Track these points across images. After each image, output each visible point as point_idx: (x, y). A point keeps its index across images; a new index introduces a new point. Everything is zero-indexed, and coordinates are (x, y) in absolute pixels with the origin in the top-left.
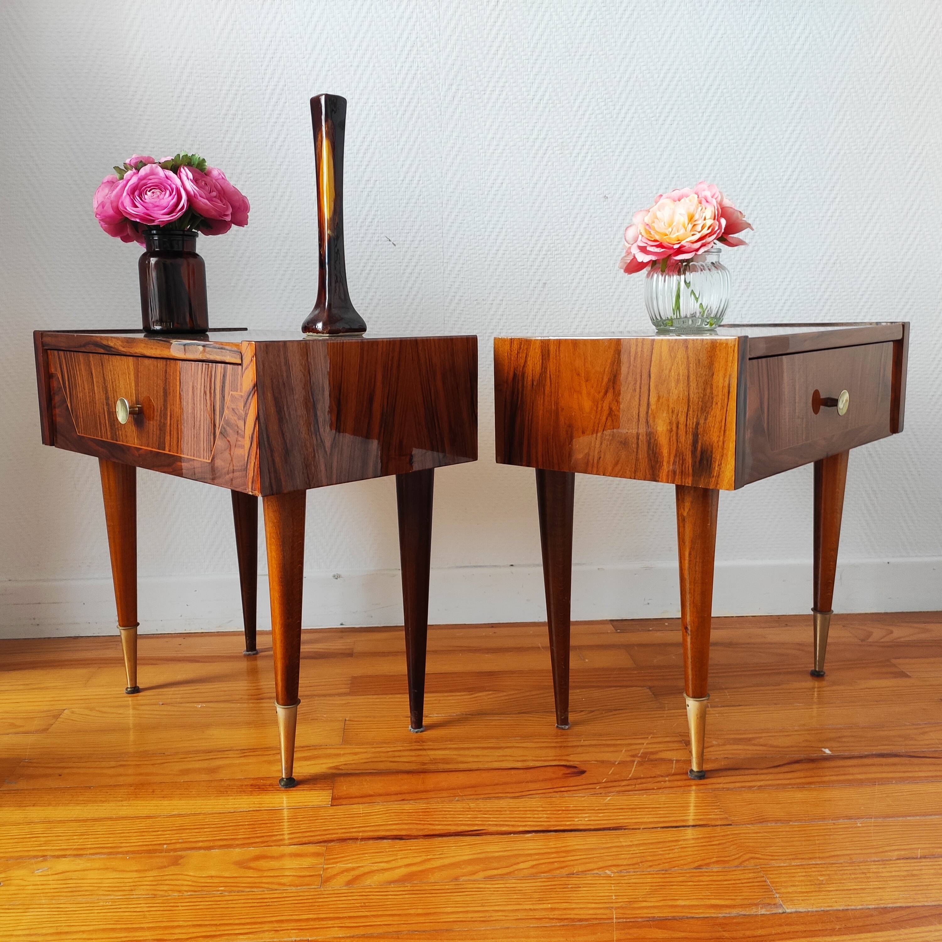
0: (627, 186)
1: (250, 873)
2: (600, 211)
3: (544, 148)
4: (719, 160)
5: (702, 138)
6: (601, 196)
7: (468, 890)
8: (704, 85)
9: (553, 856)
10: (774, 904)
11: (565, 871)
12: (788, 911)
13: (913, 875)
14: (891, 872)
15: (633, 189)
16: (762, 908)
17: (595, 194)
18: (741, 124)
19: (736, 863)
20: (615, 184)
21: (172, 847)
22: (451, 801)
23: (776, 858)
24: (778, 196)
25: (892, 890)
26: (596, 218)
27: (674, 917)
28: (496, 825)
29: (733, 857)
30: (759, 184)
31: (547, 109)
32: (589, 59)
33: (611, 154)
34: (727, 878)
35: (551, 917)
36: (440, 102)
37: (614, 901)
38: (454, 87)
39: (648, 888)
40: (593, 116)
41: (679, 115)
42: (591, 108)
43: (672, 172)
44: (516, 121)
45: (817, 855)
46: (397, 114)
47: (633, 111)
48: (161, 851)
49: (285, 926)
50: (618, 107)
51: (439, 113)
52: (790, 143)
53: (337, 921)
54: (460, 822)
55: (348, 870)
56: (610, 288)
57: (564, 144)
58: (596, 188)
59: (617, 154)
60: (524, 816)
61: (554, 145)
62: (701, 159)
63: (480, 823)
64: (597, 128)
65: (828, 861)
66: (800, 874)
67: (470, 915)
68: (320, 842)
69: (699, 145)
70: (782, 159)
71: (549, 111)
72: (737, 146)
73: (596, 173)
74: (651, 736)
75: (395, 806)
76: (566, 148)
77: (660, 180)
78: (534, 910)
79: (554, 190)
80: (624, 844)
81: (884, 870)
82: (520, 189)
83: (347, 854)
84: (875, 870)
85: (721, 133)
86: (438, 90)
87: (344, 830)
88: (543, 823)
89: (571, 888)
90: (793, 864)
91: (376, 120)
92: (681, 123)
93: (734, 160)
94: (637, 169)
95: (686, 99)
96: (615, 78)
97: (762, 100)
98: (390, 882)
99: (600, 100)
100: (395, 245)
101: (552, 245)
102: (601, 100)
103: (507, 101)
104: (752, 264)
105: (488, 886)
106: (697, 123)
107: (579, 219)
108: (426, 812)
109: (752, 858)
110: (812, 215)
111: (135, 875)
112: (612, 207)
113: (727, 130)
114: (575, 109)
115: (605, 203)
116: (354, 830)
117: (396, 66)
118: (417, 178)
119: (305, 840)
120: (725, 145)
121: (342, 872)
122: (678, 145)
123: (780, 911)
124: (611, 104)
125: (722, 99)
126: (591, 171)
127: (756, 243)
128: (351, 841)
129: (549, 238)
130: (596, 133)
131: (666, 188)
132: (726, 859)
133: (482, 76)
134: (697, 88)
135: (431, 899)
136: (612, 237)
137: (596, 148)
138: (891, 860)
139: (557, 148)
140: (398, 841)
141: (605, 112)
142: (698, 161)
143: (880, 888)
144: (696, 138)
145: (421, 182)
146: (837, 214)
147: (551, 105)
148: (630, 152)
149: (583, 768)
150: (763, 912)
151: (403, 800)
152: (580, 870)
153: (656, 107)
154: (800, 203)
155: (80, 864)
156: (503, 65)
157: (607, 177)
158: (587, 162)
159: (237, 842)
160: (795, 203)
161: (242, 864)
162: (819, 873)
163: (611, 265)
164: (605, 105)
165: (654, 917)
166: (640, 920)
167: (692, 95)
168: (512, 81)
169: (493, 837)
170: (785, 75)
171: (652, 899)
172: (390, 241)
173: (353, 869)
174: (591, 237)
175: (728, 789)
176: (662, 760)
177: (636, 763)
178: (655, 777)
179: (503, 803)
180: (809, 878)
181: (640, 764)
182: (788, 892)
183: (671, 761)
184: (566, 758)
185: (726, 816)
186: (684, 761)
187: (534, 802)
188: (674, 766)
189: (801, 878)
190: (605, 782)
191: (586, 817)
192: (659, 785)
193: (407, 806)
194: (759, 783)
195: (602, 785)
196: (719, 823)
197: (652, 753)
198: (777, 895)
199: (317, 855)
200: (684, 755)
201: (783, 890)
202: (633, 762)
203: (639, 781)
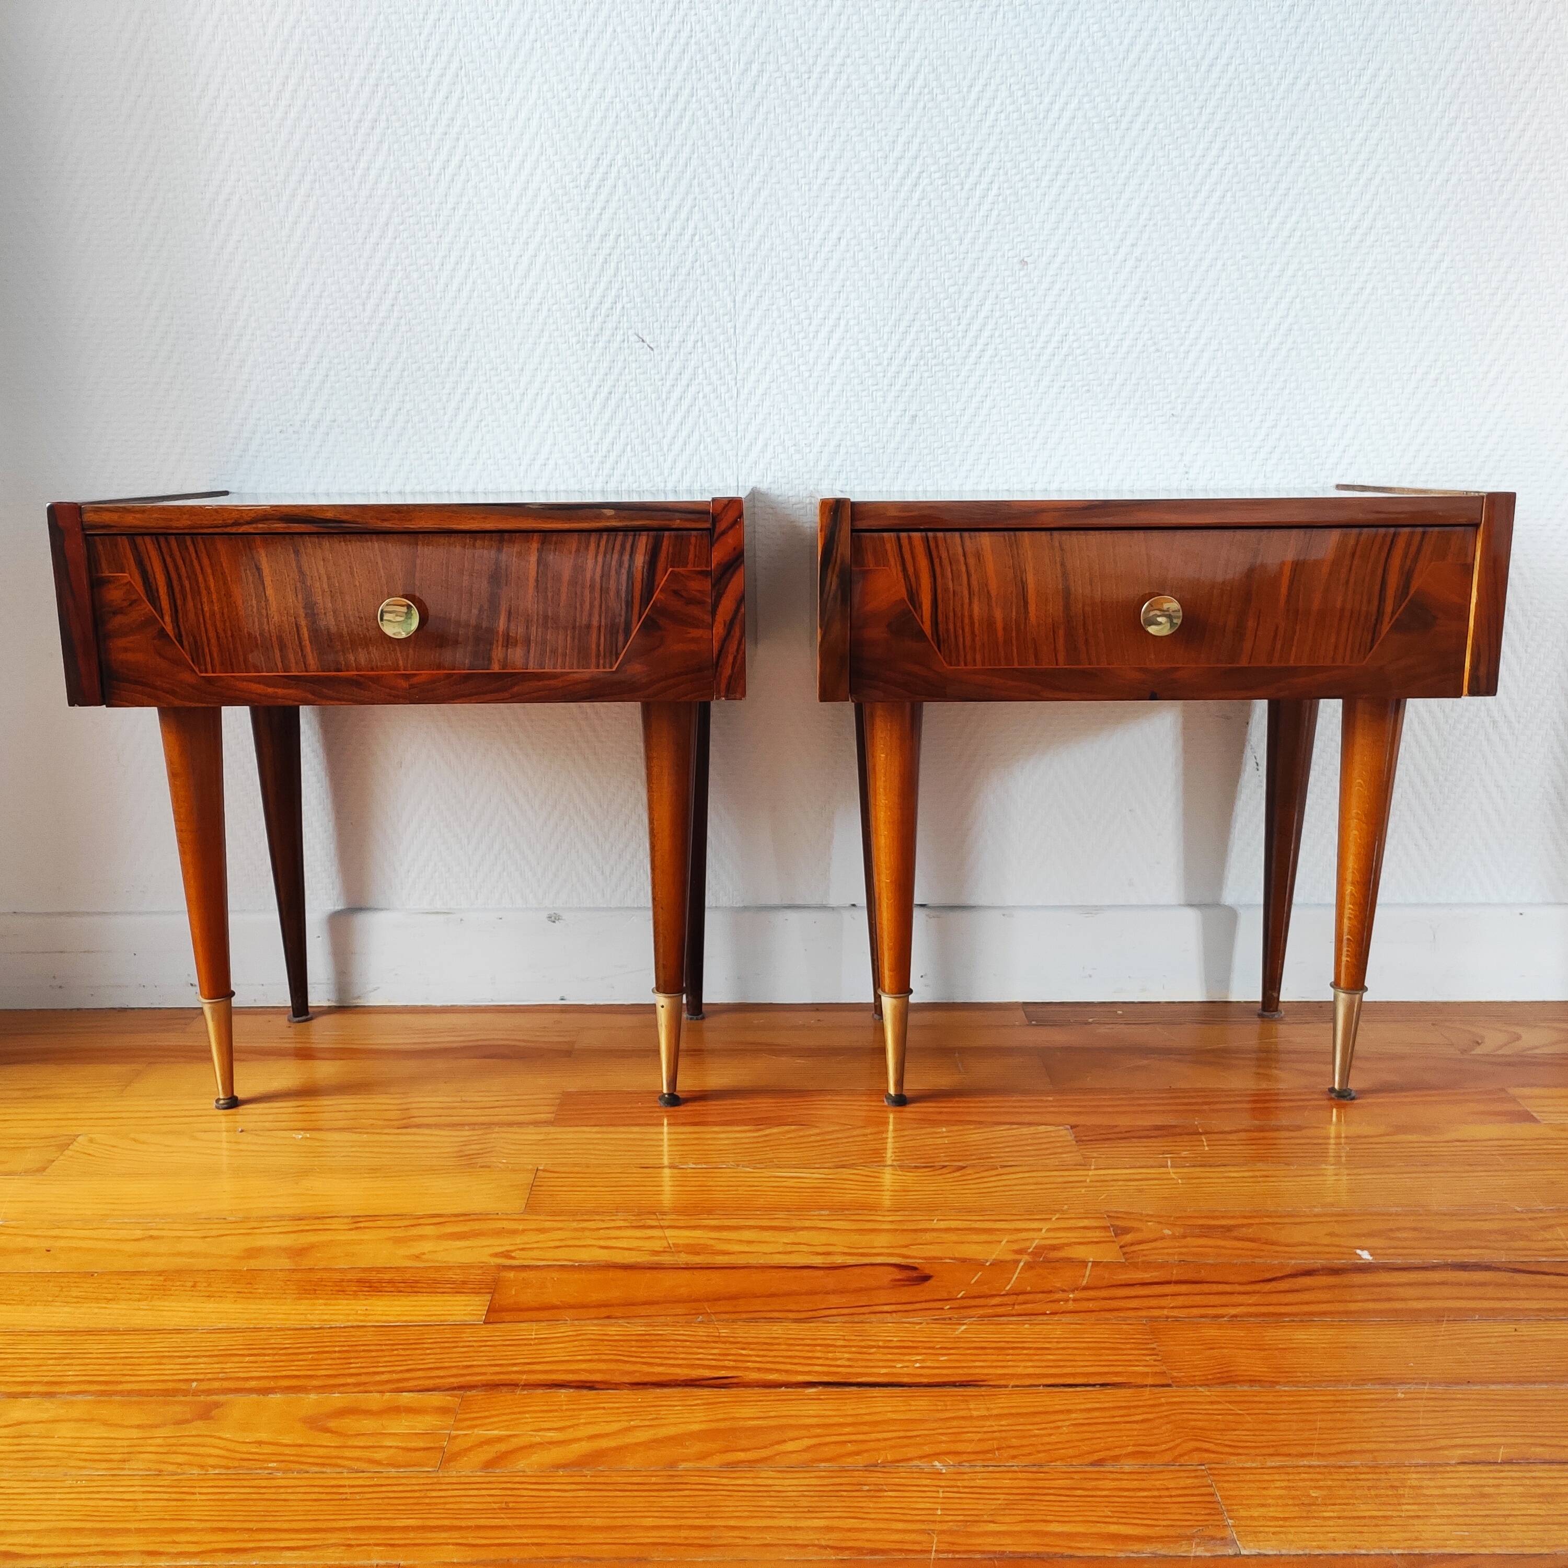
0: (1063, 241)
1: (326, 1439)
2: (1015, 286)
3: (915, 174)
4: (1229, 194)
5: (1199, 153)
6: (1015, 260)
7: (689, 1487)
8: (1203, 58)
9: (847, 1430)
10: (1222, 1539)
11: (861, 1460)
12: (1244, 1552)
13: (1484, 1496)
14: (1443, 1487)
15: (1073, 248)
16: (1198, 1545)
17: (1004, 256)
18: (1271, 127)
19: (1168, 1457)
20: (1041, 238)
21: (205, 1386)
22: (688, 1323)
23: (1240, 1451)
24: (1336, 259)
25: (1439, 1521)
26: (1006, 300)
27: (1038, 1553)
28: (759, 1369)
29: (1164, 1447)
30: (1302, 236)
31: (921, 105)
32: (996, 12)
33: (1034, 184)
34: (1144, 1484)
35: (823, 1543)
36: (730, 95)
37: (938, 1519)
38: (755, 67)
39: (1002, 1497)
40: (1003, 116)
41: (1157, 113)
42: (998, 102)
43: (1144, 216)
44: (864, 126)
45: (1315, 1450)
46: (655, 117)
47: (1073, 105)
48: (185, 1393)
49: (364, 1537)
50: (1047, 100)
51: (729, 114)
52: (1360, 163)
53: (456, 1534)
54: (698, 1362)
55: (489, 1442)
56: (1029, 425)
57: (950, 167)
58: (1007, 247)
59: (1044, 184)
60: (810, 1354)
61: (933, 169)
62: (1197, 192)
63: (732, 1363)
64: (1010, 137)
65: (1332, 1461)
66: (1278, 1484)
67: (684, 1533)
68: (454, 1389)
69: (1193, 168)
70: (1344, 190)
71: (924, 108)
72: (1263, 168)
73: (1007, 219)
74: (1057, 1216)
75: (593, 1329)
76: (953, 174)
77: (1121, 230)
78: (797, 1528)
79: (932, 250)
80: (975, 1413)
81: (1432, 1483)
82: (872, 248)
83: (494, 1413)
84: (1415, 1483)
85: (1233, 145)
86: (727, 72)
87: (497, 1369)
88: (840, 1369)
89: (868, 1491)
90: (1269, 1464)
91: (619, 127)
92: (1161, 126)
93: (1256, 193)
94: (1080, 211)
95: (1171, 83)
96: (1042, 46)
97: (1308, 84)
98: (558, 1467)
99: (1014, 88)
100: (652, 349)
101: (927, 349)
102: (1017, 87)
103: (849, 90)
104: (1285, 381)
105: (724, 1481)
106: (1191, 126)
107: (975, 302)
108: (644, 1341)
109: (1198, 1449)
110: (1397, 292)
111: (135, 1433)
112: (1035, 280)
113: (1245, 139)
114: (969, 103)
115: (1022, 273)
116: (515, 1369)
117: (653, 30)
118: (690, 231)
119: (430, 1383)
120: (1239, 166)
121: (482, 1444)
122: (1154, 168)
123: (1231, 1551)
124: (1035, 93)
125: (1236, 82)
126: (999, 215)
127: (1294, 342)
128: (505, 1389)
129: (922, 335)
130: (1007, 146)
131: (1133, 245)
132: (1150, 1449)
133: (805, 47)
134: (1190, 63)
135: (622, 1500)
136: (1034, 334)
137: (1006, 174)
138: (1448, 1464)
139: (937, 175)
140: (585, 1392)
141: (1024, 108)
142: (1191, 195)
143: (1418, 1517)
144: (1188, 154)
145: (697, 238)
146: (1443, 291)
147: (926, 97)
148: (1068, 180)
149: (927, 1272)
150: (1200, 1551)
151: (608, 1317)
152: (889, 1458)
153: (1115, 98)
154: (1375, 271)
155: (50, 1409)
156: (842, 25)
157: (1027, 226)
158: (990, 199)
159: (315, 1383)
160: (1366, 271)
161: (315, 1423)
162: (1312, 1484)
163: (1032, 384)
164: (1024, 95)
165: (1004, 1552)
166: (978, 1556)
167: (1181, 77)
168: (857, 54)
169: (749, 1390)
170: (1352, 38)
171: (1007, 1519)
172: (643, 341)
173: (500, 1439)
174: (997, 334)
175: (1176, 1319)
176: (1069, 1261)
177: (1022, 1264)
178: (1051, 1292)
179: (777, 1330)
180: (1293, 1492)
181: (1029, 1266)
182: (1252, 1518)
183: (1084, 1263)
184: (904, 1251)
185: (1164, 1368)
186: (1107, 1265)
187: (830, 1331)
188: (1088, 1273)
189: (1279, 1492)
190: (962, 1298)
191: (916, 1361)
192: (1055, 1307)
193: (613, 1330)
194: (1233, 1311)
195: (956, 1304)
196: (1150, 1381)
197: (1054, 1248)
198: (1230, 1522)
199: (444, 1411)
200: (1110, 1254)
201: (1243, 1513)
202: (1017, 1262)
203: (1021, 1298)
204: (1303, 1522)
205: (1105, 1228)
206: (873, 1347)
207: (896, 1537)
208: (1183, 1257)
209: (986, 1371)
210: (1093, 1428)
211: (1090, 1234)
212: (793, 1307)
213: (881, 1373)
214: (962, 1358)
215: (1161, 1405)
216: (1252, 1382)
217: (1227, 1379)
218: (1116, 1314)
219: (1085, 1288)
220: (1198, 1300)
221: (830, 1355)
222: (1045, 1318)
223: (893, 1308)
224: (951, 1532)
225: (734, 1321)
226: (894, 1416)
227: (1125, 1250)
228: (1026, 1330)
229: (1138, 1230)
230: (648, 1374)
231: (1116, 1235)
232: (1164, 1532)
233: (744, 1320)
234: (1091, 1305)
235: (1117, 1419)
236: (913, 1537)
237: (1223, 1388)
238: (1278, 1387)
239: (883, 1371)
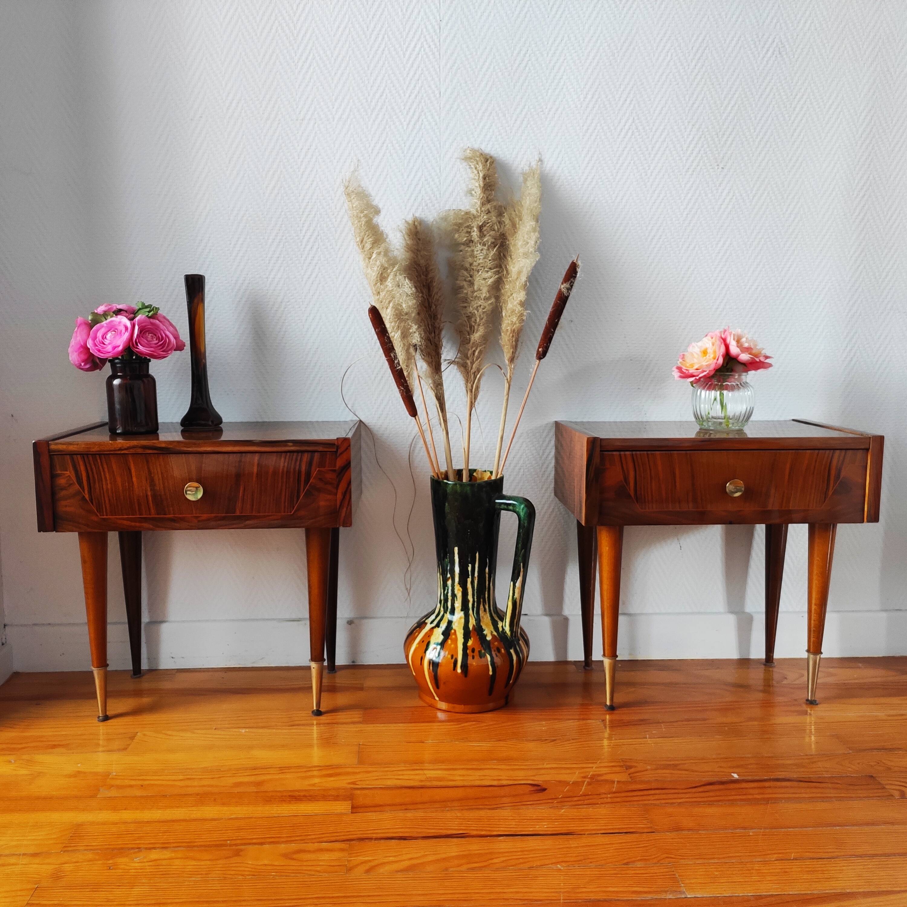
1: (293, 863)
9: (519, 854)
12: (689, 896)
13: (785, 872)
19: (655, 861)
21: (234, 842)
23: (685, 857)
25: (767, 882)
28: (477, 830)
29: (653, 857)
45: (716, 856)
48: (226, 846)
55: (366, 862)
63: (465, 828)
66: (701, 870)
68: (345, 841)
74: (599, 761)
80: (572, 845)
81: (764, 868)
83: (364, 850)
87: (361, 832)
88: (512, 829)
90: (697, 862)
108: (423, 819)
109: (667, 857)
116: (369, 832)
119: (332, 839)
121: (362, 863)
123: (683, 896)
128: (367, 841)
140: (402, 841)
149: (545, 787)
150: (671, 896)
151: (406, 809)
162: (715, 870)
169: (474, 839)
173: (370, 861)
175: (655, 805)
176: (606, 781)
177: (586, 783)
178: (600, 794)
179: (482, 813)
180: (708, 873)
181: (589, 784)
182: (691, 883)
183: (613, 782)
184: (532, 778)
185: (652, 825)
186: (623, 782)
187: (506, 813)
188: (615, 786)
189: (702, 873)
190: (561, 798)
191: (545, 825)
192: (602, 801)
193: (409, 815)
194: (679, 801)
195: (559, 800)
196: (646, 831)
197: (599, 775)
198: (682, 885)
199: (342, 850)
200: (624, 777)
201: (687, 881)
202: (584, 782)
203: (587, 797)
204: (712, 884)
205: (620, 766)
206: (525, 819)
207: (546, 895)
208: (656, 778)
209: (575, 828)
210: (623, 850)
211: (614, 769)
212: (488, 803)
213: (530, 830)
214: (564, 823)
215: (651, 840)
216: (689, 830)
217: (678, 829)
218: (630, 803)
219: (614, 793)
220: (664, 796)
221: (507, 823)
222: (598, 805)
223: (531, 803)
224: (569, 892)
225: (462, 810)
226: (538, 848)
227: (631, 775)
228: (591, 810)
229: (635, 767)
230: (429, 833)
231: (627, 769)
232: (656, 890)
233: (467, 809)
234: (618, 800)
235: (633, 846)
236: (553, 894)
237: (676, 833)
238: (700, 832)
239: (531, 829)
